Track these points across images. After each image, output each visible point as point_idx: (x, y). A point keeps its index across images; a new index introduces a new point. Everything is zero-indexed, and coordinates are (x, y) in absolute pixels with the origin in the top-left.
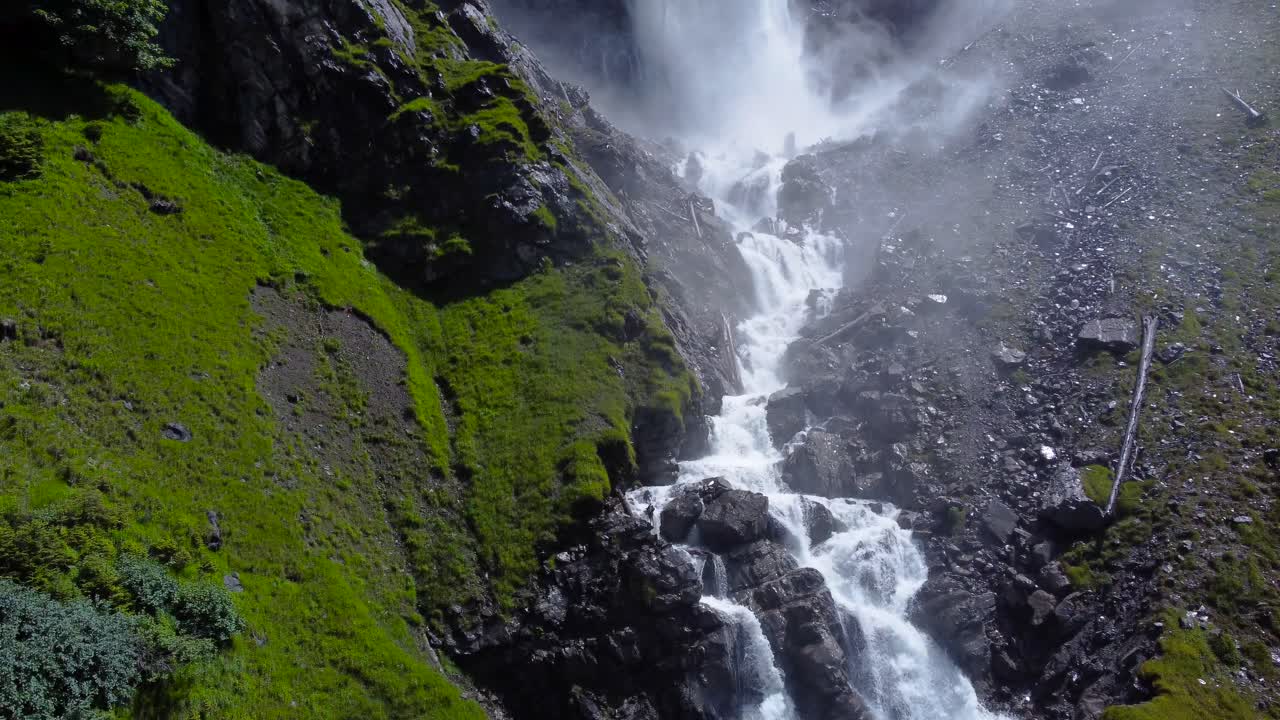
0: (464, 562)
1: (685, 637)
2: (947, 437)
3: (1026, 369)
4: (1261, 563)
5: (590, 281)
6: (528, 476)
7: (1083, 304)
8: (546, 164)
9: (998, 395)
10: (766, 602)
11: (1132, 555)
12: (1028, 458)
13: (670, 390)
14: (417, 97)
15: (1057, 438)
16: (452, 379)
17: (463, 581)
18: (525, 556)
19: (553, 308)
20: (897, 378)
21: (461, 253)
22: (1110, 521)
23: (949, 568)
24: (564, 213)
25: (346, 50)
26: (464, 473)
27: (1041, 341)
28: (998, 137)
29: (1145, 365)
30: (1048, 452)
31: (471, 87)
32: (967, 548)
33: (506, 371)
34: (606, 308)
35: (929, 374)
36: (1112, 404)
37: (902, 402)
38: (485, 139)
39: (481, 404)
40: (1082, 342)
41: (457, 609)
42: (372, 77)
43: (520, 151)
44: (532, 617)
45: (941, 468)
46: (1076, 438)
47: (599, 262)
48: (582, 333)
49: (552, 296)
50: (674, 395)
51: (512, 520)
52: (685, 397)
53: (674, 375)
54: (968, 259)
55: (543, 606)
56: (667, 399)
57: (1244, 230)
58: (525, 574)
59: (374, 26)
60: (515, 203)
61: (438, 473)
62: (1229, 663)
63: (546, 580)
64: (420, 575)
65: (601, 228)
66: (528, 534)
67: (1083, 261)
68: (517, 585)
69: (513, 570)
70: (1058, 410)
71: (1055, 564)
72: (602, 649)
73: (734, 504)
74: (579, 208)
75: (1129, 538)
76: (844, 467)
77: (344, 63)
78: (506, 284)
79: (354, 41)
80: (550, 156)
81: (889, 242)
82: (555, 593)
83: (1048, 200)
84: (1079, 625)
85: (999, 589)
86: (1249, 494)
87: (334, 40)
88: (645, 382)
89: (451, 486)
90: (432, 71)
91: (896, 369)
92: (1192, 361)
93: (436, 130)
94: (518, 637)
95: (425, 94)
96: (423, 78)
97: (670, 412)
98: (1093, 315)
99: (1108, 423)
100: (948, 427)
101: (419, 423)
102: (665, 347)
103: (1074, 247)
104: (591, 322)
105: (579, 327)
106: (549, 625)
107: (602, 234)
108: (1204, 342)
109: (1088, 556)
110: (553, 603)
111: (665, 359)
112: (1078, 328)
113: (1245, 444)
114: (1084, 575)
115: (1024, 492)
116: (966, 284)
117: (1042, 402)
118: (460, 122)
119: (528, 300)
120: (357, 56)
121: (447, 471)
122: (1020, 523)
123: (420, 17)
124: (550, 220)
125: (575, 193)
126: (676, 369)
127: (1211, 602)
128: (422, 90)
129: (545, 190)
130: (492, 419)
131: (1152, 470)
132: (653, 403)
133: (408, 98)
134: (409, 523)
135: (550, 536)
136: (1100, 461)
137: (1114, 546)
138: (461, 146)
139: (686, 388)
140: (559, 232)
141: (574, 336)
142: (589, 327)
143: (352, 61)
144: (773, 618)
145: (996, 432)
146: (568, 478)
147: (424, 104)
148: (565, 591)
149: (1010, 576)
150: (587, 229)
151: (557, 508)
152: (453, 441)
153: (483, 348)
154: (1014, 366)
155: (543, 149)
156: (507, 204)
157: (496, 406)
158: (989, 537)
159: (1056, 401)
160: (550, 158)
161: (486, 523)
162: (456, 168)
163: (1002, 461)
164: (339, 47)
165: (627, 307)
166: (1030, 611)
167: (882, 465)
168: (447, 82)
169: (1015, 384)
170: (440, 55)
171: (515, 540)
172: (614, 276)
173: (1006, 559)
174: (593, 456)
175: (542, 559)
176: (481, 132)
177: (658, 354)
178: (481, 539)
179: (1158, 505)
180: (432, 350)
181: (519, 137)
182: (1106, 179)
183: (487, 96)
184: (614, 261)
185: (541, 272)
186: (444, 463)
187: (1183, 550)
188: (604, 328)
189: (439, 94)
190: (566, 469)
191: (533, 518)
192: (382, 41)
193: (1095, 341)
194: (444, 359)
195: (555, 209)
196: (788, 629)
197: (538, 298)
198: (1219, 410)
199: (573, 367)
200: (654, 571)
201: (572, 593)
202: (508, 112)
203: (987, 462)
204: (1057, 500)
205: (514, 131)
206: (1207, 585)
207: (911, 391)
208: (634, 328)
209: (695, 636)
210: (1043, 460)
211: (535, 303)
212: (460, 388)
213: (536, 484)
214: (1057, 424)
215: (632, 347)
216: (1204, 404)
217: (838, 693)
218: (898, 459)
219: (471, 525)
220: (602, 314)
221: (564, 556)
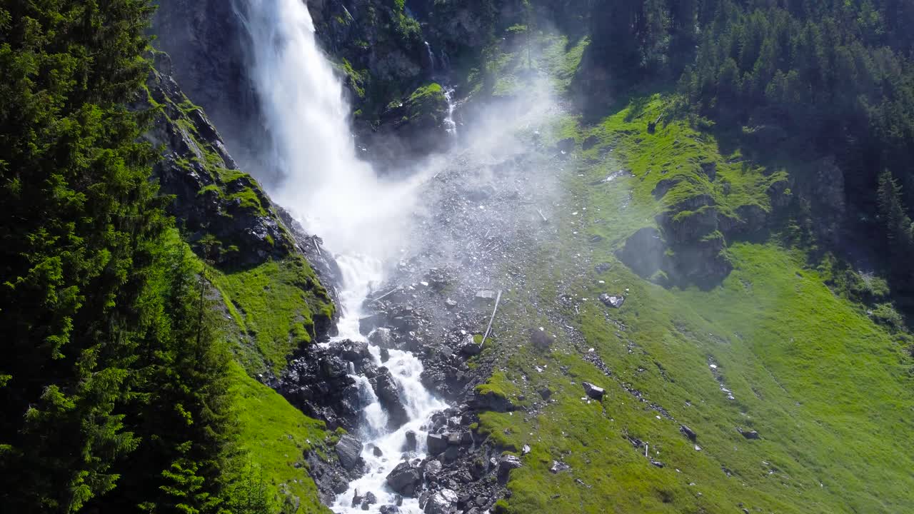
0: (260, 361)
1: (343, 386)
2: (429, 329)
3: (457, 307)
4: (523, 357)
5: (289, 266)
6: (278, 335)
7: (478, 286)
8: (268, 218)
9: (447, 315)
10: (370, 375)
11: (488, 358)
12: (457, 334)
13: (326, 308)
14: (210, 184)
15: (467, 328)
16: (238, 301)
17: (261, 367)
18: (282, 360)
19: (276, 276)
20: (410, 311)
21: (234, 251)
22: (482, 349)
23: (430, 367)
24: (277, 238)
25: (181, 162)
26: (252, 334)
27: (463, 298)
28: (448, 220)
29: (496, 305)
30: (464, 332)
31: (234, 182)
32: (436, 361)
33: (260, 298)
34: (298, 277)
35: (422, 309)
36: (485, 317)
37: (412, 318)
38: (244, 205)
39: (254, 310)
40: (477, 298)
41: (261, 375)
42: (193, 175)
43: (259, 211)
44: (288, 379)
45: (427, 338)
46: (473, 328)
47: (292, 259)
48: (289, 286)
49: (274, 271)
50: (328, 310)
51: (275, 349)
52: (332, 311)
53: (327, 303)
54: (435, 269)
55: (291, 375)
56: (325, 312)
57: (535, 262)
58: (283, 366)
59: (190, 152)
60: (257, 233)
61: (242, 333)
62: (510, 379)
63: (291, 368)
64: (245, 364)
65: (292, 246)
66: (282, 353)
67: (479, 271)
68: (281, 369)
69: (278, 365)
70: (468, 320)
71: (464, 363)
72: (315, 389)
73: (357, 346)
74: (283, 237)
75: (488, 354)
76: (391, 339)
77: (180, 167)
78: (255, 266)
79: (183, 158)
80: (270, 214)
81: (403, 261)
82: (294, 372)
83: (467, 248)
84: (471, 379)
85: (446, 372)
86: (523, 340)
87: (175, 156)
88: (316, 305)
89: (248, 338)
90: (215, 173)
91: (409, 308)
92: (512, 304)
93: (220, 199)
94: (283, 385)
95: (213, 183)
96: (212, 176)
97: (327, 316)
98: (481, 290)
99: (483, 323)
100: (430, 326)
101: (232, 315)
102: (323, 293)
103: (476, 266)
104: (293, 282)
105: (288, 284)
106: (294, 382)
107: (292, 248)
108: (517, 299)
109: (475, 360)
110: (294, 375)
111: (323, 297)
112: (475, 294)
113: (523, 327)
114: (474, 366)
115: (455, 344)
116: (436, 278)
117: (462, 318)
118: (230, 196)
119: (265, 272)
120: (185, 165)
121: (246, 332)
122: (454, 353)
123: (205, 148)
124: (271, 241)
125: (281, 230)
126: (328, 301)
127: (508, 367)
128: (211, 181)
129: (269, 227)
130: (259, 315)
131: (496, 336)
132: (320, 313)
133: (206, 184)
134: (237, 348)
135: (291, 353)
136: (480, 333)
137: (483, 356)
138: (232, 207)
139: (332, 308)
140: (275, 246)
141: (286, 287)
142: (292, 284)
143: (183, 166)
144: (373, 380)
145: (446, 327)
146: (294, 335)
147: (213, 187)
148: (298, 372)
149: (450, 368)
150: (287, 246)
151: (292, 345)
152: (245, 322)
153: (249, 290)
154: (454, 306)
155: (267, 211)
156: (254, 233)
157: (259, 311)
158: (444, 357)
159: (467, 317)
160: (270, 215)
161: (265, 350)
162: (231, 216)
163: (448, 336)
164: (178, 160)
165: (307, 277)
166: (456, 377)
167: (405, 340)
168: (222, 178)
169: (453, 312)
170: (217, 166)
171: (278, 355)
172: (300, 265)
173: (449, 364)
174: (303, 328)
175: (288, 362)
176: (241, 202)
177: (320, 295)
178: (264, 355)
179: (496, 344)
180: (227, 290)
181: (258, 205)
182: (490, 241)
183: (241, 187)
184: (299, 259)
185: (267, 262)
186: (244, 329)
187: (502, 354)
188: (298, 284)
189: (219, 183)
190: (293, 333)
191: (283, 348)
192: (194, 159)
193: (481, 298)
194: (233, 294)
195: (274, 237)
196: (378, 383)
197: (269, 272)
198: (518, 319)
199: (289, 298)
200: (332, 363)
201: (301, 372)
202: (251, 194)
203: (443, 336)
204: (466, 344)
205: (256, 203)
206: (507, 362)
207: (416, 315)
208: (309, 286)
209: (346, 385)
210: (462, 335)
211: (268, 274)
212: (242, 304)
213: (283, 337)
214: (467, 324)
215: (310, 293)
216: (513, 317)
217: (395, 400)
218: (412, 337)
219: (259, 351)
220: (297, 279)
221: (296, 360)
